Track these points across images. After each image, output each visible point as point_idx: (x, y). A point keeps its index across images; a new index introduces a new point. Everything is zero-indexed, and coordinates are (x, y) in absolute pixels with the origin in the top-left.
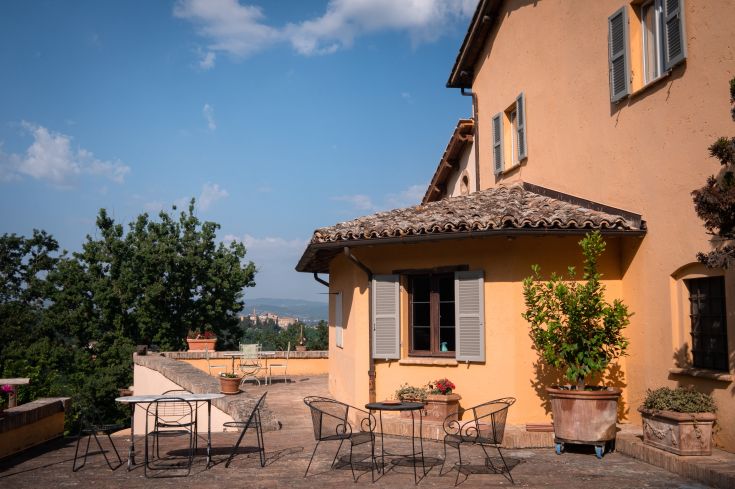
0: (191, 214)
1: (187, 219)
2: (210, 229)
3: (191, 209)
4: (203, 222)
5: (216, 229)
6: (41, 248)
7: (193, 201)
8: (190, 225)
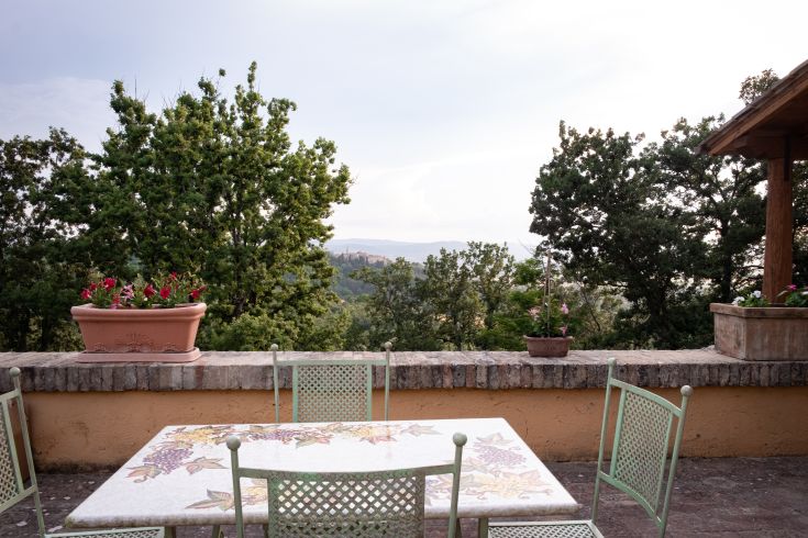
0: (251, 87)
1: (245, 95)
2: (281, 108)
3: (251, 79)
4: (269, 101)
5: (290, 110)
6: (62, 155)
7: (253, 67)
8: (249, 102)
